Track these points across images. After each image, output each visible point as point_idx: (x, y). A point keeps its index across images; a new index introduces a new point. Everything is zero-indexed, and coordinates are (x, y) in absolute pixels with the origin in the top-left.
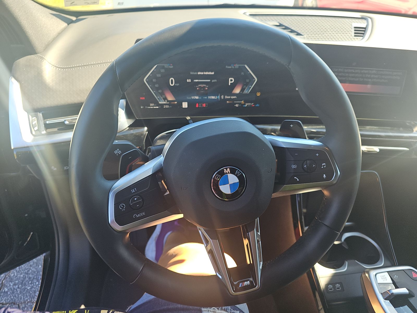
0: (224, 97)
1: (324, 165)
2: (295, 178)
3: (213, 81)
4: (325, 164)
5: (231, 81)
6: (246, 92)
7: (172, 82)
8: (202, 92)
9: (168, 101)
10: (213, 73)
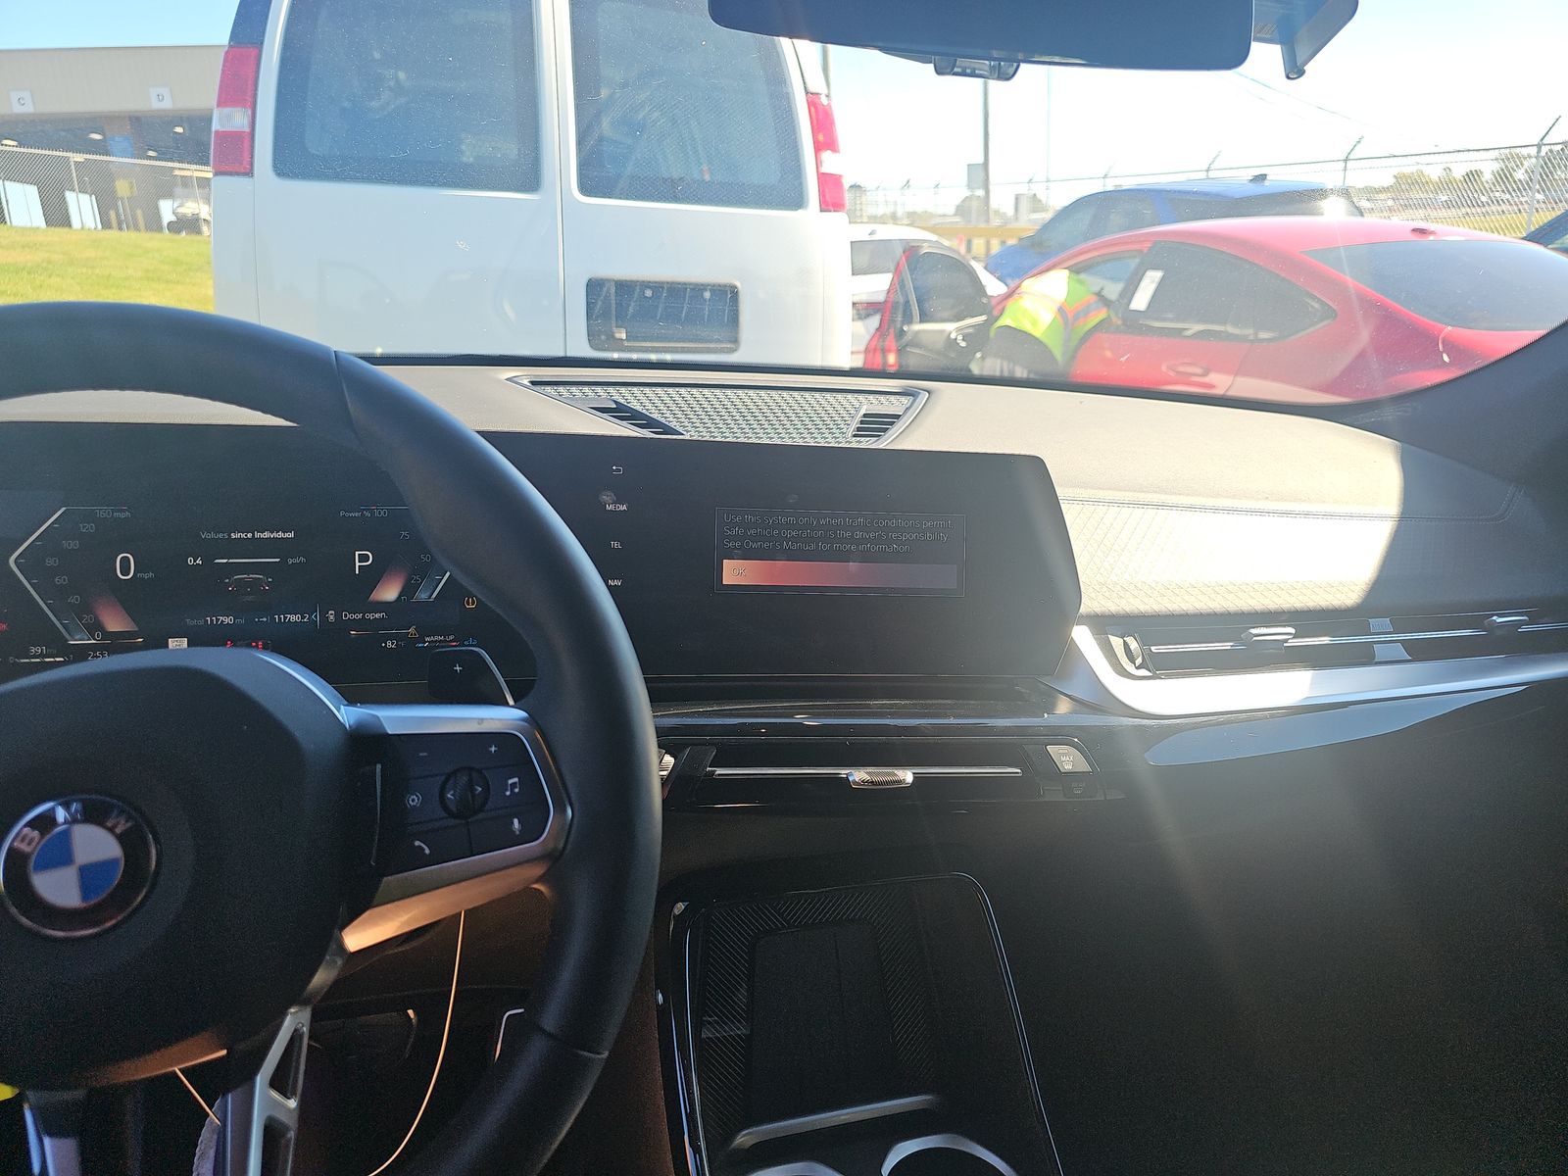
0: (338, 615)
1: (515, 783)
2: (417, 843)
3: (290, 561)
4: (516, 780)
5: (362, 560)
6: (422, 595)
7: (125, 566)
8: (250, 598)
9: (107, 635)
10: (291, 535)
